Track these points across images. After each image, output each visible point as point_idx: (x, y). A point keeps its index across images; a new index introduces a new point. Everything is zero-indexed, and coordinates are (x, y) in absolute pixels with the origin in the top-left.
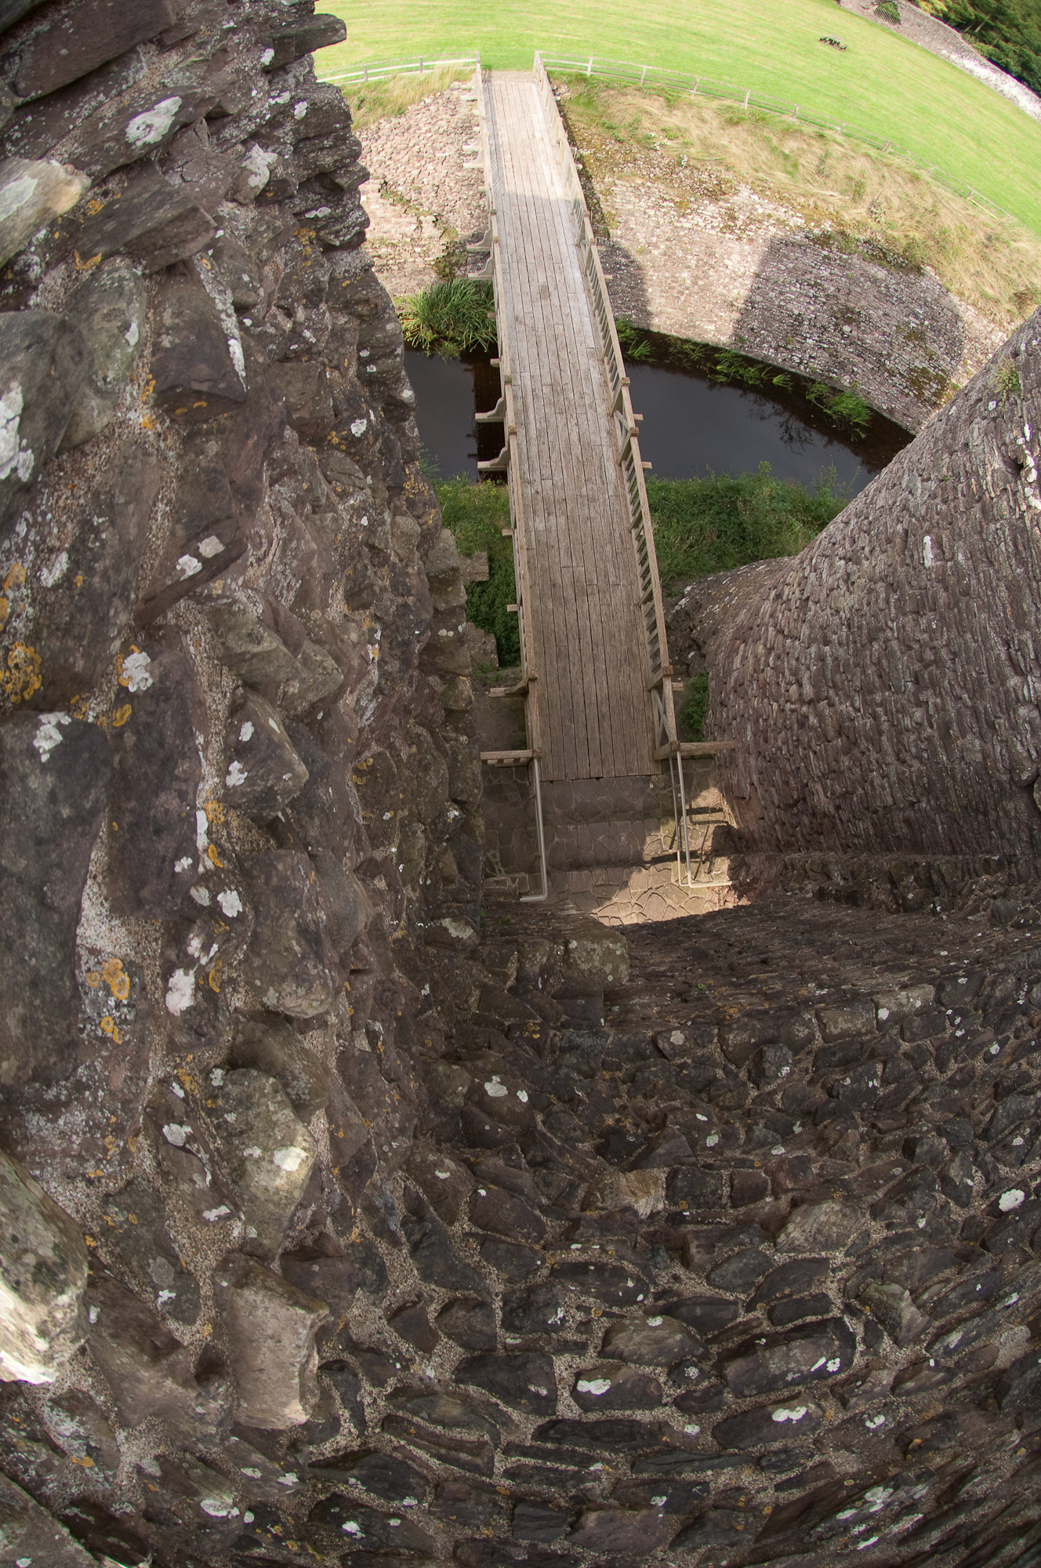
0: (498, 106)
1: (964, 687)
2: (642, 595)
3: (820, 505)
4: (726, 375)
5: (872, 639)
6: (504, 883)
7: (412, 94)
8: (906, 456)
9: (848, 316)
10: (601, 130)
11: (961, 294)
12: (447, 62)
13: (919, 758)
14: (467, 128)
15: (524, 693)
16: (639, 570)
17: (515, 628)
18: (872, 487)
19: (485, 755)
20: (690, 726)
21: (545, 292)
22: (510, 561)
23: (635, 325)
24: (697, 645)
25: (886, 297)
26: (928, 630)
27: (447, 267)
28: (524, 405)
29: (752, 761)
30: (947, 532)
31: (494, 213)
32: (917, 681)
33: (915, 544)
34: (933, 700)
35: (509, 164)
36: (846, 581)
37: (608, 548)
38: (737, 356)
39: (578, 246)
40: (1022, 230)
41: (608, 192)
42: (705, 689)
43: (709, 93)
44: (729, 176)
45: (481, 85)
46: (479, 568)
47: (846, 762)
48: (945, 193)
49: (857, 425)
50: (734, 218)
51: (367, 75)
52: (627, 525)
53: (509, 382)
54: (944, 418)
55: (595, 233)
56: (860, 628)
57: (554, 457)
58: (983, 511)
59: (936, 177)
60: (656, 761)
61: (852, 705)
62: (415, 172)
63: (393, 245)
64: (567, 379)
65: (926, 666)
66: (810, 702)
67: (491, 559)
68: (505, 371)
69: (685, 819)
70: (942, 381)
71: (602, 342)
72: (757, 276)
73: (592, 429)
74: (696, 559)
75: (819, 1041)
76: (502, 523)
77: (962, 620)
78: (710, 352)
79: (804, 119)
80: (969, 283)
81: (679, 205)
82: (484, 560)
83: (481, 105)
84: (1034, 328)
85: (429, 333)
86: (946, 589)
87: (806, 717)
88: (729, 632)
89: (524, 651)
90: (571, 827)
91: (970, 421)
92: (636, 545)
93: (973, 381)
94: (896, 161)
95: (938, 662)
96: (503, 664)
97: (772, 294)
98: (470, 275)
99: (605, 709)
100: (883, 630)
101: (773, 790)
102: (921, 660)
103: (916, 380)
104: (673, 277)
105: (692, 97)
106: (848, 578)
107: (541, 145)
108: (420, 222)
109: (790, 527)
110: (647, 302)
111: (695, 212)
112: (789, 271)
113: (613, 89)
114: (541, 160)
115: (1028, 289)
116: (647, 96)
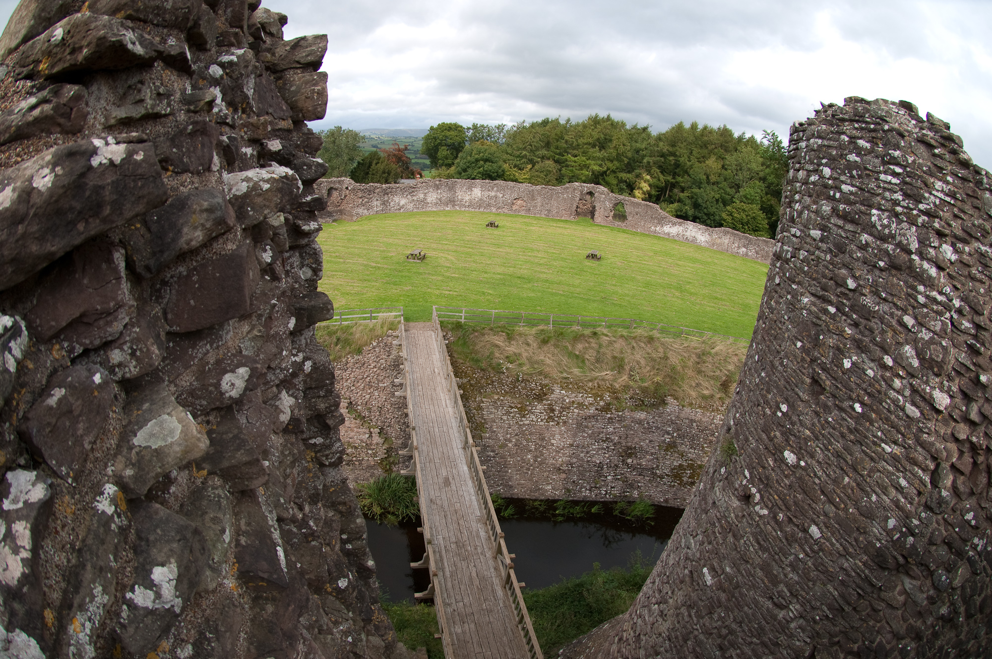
0: (413, 349)
1: (753, 636)
3: (635, 576)
4: (563, 515)
5: (685, 641)
7: (366, 338)
8: (680, 528)
9: (629, 452)
10: (471, 363)
11: (691, 404)
12: (385, 314)
14: (397, 366)
16: (527, 647)
18: (664, 554)
21: (447, 482)
22: (441, 652)
23: (503, 496)
25: (649, 430)
26: (720, 618)
27: (387, 464)
28: (441, 557)
30: (716, 560)
31: (414, 429)
32: (721, 648)
33: (699, 576)
34: (733, 652)
35: (421, 393)
36: (661, 616)
37: (505, 638)
38: (568, 502)
39: (464, 448)
40: (716, 338)
41: (479, 408)
43: (531, 323)
44: (545, 382)
46: (421, 656)
48: (668, 340)
49: (648, 518)
50: (553, 410)
51: (341, 321)
52: (515, 623)
53: (430, 542)
54: (697, 494)
55: (473, 437)
56: (676, 637)
57: (463, 587)
58: (734, 536)
59: (663, 331)
62: (368, 396)
63: (356, 448)
64: (465, 538)
65: (724, 638)
67: (428, 651)
68: (427, 535)
70: (692, 467)
71: (484, 511)
72: (572, 445)
73: (484, 568)
74: (563, 633)
76: (433, 629)
77: (739, 602)
78: (551, 503)
79: (585, 325)
80: (694, 394)
81: (521, 409)
82: (424, 652)
83: (404, 348)
84: (735, 405)
85: (379, 509)
86: (724, 591)
91: (713, 487)
92: (522, 633)
93: (710, 457)
94: (639, 332)
95: (731, 632)
97: (582, 455)
98: (402, 472)
100: (692, 632)
102: (720, 636)
103: (676, 474)
104: (522, 459)
105: (521, 328)
106: (662, 614)
107: (438, 378)
108: (371, 433)
109: (619, 596)
110: (510, 479)
111: (530, 412)
112: (590, 436)
113: (476, 331)
114: (439, 389)
115: (727, 376)
116: (496, 333)
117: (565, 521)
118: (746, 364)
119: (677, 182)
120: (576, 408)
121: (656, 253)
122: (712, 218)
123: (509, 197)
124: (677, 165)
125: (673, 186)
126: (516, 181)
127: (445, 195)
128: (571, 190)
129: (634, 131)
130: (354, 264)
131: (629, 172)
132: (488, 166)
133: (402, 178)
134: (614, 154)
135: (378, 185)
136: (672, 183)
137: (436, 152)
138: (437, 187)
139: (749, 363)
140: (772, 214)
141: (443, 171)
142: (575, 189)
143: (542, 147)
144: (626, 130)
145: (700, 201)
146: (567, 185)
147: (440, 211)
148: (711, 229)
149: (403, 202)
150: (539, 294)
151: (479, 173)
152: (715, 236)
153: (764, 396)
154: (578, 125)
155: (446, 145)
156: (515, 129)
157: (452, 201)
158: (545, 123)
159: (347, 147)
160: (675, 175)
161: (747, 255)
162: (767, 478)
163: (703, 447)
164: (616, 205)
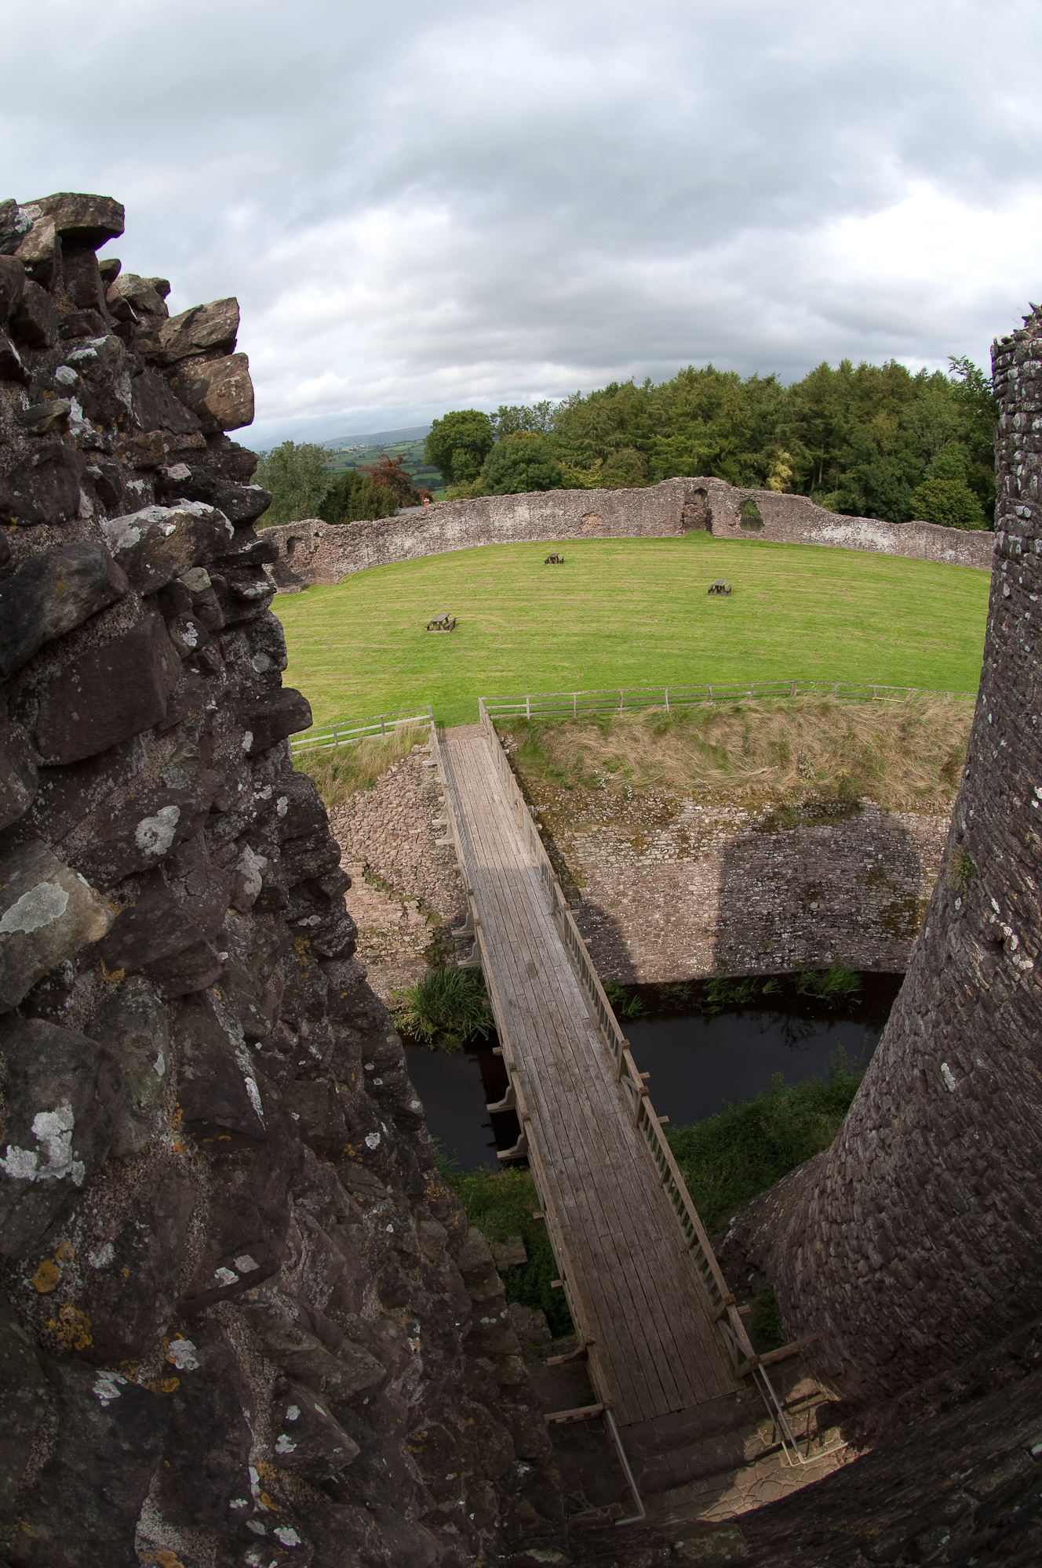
0: (456, 769)
1: (1025, 1168)
2: (687, 1241)
3: (839, 1088)
4: (718, 1003)
5: (922, 1184)
6: (595, 1514)
7: (379, 761)
8: (901, 1003)
9: (812, 892)
10: (550, 779)
11: (899, 806)
12: (404, 721)
13: (1006, 1251)
14: (432, 799)
15: (584, 1356)
16: (679, 1219)
17: (563, 1301)
18: (880, 1049)
19: (549, 1417)
20: (765, 1335)
21: (532, 971)
22: (546, 1241)
23: (623, 983)
24: (755, 1267)
25: (838, 853)
26: (974, 1143)
27: (437, 953)
28: (533, 1089)
29: (839, 1342)
30: (960, 1049)
31: (471, 893)
32: (977, 1192)
33: (936, 1078)
34: (996, 1198)
35: (476, 835)
36: (883, 1148)
37: (643, 1208)
38: (724, 980)
39: (554, 914)
40: (926, 697)
41: (570, 849)
42: (773, 1301)
43: (635, 706)
44: (670, 794)
45: (438, 747)
46: (517, 1251)
47: (933, 1296)
48: (853, 707)
49: (851, 995)
50: (686, 839)
51: (337, 739)
52: (657, 1182)
53: (514, 1069)
54: (922, 945)
55: (566, 896)
56: (908, 1180)
57: (571, 1134)
58: (985, 1007)
59: (842, 695)
60: (739, 1379)
61: (924, 1248)
62: (393, 853)
63: (384, 935)
64: (569, 1056)
65: (982, 1176)
66: (881, 1268)
67: (526, 1242)
68: (509, 1058)
69: (781, 1415)
70: (911, 905)
71: (595, 1010)
72: (721, 890)
73: (603, 1099)
74: (733, 1190)
75: (974, 1503)
76: (531, 1206)
77: (999, 1114)
78: (698, 986)
79: (720, 699)
80: (902, 789)
81: (636, 843)
82: (520, 1244)
83: (441, 769)
84: (966, 798)
85: (430, 1026)
86: (976, 1099)
87: (882, 1281)
88: (783, 1243)
89: (576, 1321)
90: (660, 1457)
91: (945, 932)
92: (670, 1197)
93: (936, 887)
94: (805, 700)
95: (992, 1164)
96: (556, 1334)
97: (739, 904)
98: (460, 963)
99: (672, 1351)
100: (931, 1170)
101: (868, 1355)
102: (975, 1172)
103: (889, 920)
104: (647, 921)
105: (621, 715)
106: (884, 1145)
107: (501, 809)
108: (405, 908)
109: (817, 1123)
110: (629, 956)
111: (651, 845)
112: (748, 873)
113: (552, 728)
114: (504, 826)
115: (950, 755)
116: (583, 728)
117: (723, 1012)
118: (974, 730)
119: (831, 458)
120: (722, 831)
121: (816, 572)
122: (895, 507)
123: (574, 512)
124: (829, 431)
125: (828, 464)
126: (581, 487)
127: (473, 523)
128: (669, 490)
129: (753, 385)
130: (345, 649)
131: (756, 451)
132: (533, 470)
133: (401, 506)
134: (728, 426)
135: (366, 522)
136: (825, 459)
137: (449, 460)
138: (459, 513)
139: (980, 728)
140: (987, 492)
141: (465, 486)
142: (675, 488)
143: (615, 429)
144: (740, 387)
145: (873, 483)
146: (663, 483)
147: (468, 549)
148: (896, 526)
149: (408, 543)
150: (644, 658)
151: (522, 482)
152: (904, 536)
153: (1007, 778)
154: (664, 387)
155: (463, 446)
156: (567, 406)
157: (486, 532)
158: (613, 390)
159: (307, 471)
160: (827, 447)
161: (957, 560)
162: (1027, 909)
163: (925, 873)
164: (743, 504)
